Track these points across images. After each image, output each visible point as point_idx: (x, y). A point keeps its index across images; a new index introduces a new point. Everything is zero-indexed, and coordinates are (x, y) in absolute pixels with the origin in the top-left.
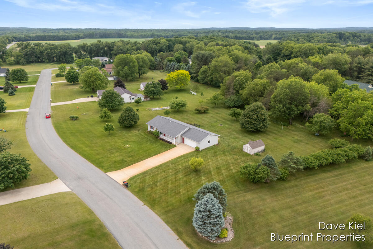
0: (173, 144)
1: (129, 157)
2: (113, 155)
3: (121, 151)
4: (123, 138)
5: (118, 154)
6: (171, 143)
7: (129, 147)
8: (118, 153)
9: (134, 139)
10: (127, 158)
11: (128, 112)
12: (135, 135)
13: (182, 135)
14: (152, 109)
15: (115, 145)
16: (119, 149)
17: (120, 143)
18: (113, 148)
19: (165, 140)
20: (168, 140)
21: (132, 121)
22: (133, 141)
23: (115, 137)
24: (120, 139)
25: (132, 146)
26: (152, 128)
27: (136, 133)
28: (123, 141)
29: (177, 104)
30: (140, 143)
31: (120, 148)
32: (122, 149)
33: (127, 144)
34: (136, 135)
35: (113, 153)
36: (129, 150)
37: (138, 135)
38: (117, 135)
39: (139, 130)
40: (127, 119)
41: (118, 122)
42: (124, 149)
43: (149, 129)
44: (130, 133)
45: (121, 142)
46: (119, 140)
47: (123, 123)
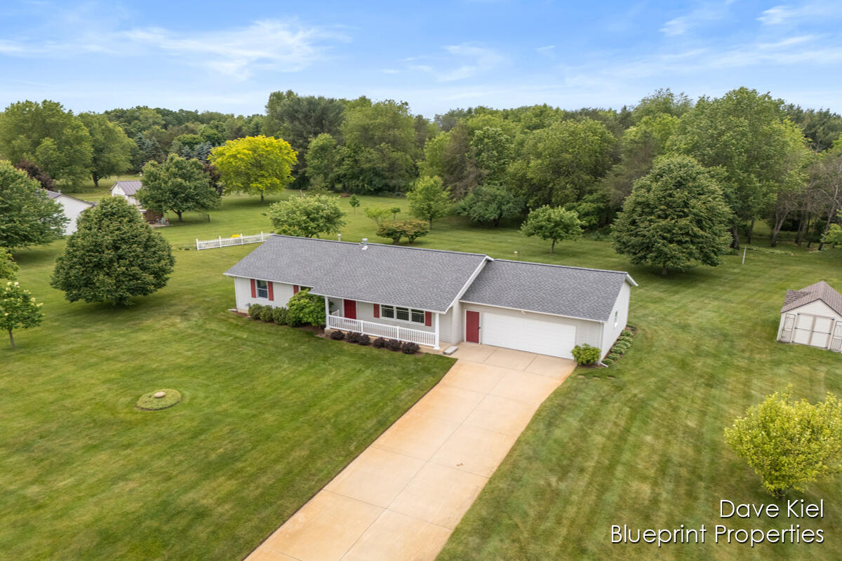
0: (423, 350)
1: (209, 470)
2: (70, 481)
3: (125, 440)
4: (108, 359)
5: (103, 462)
6: (412, 349)
7: (169, 402)
8: (103, 456)
9: (181, 353)
10: (193, 486)
11: (116, 224)
12: (175, 334)
13: (462, 298)
14: (198, 243)
15: (68, 403)
16: (104, 424)
17: (102, 389)
18: (53, 426)
19: (366, 336)
20: (387, 338)
21: (144, 268)
22: (179, 367)
23: (53, 357)
24: (91, 366)
25: (187, 393)
26: (263, 294)
27: (173, 325)
28: (112, 371)
29: (308, 214)
30: (233, 369)
31: (106, 416)
32: (129, 426)
33: (153, 385)
34: (181, 337)
35: (66, 463)
36: (182, 421)
37: (192, 335)
38: (64, 347)
39: (184, 315)
40: (111, 261)
41: (55, 284)
42: (145, 422)
43: (244, 299)
44: (141, 329)
45: (104, 382)
46: (89, 372)
47: (88, 283)
